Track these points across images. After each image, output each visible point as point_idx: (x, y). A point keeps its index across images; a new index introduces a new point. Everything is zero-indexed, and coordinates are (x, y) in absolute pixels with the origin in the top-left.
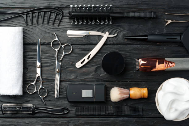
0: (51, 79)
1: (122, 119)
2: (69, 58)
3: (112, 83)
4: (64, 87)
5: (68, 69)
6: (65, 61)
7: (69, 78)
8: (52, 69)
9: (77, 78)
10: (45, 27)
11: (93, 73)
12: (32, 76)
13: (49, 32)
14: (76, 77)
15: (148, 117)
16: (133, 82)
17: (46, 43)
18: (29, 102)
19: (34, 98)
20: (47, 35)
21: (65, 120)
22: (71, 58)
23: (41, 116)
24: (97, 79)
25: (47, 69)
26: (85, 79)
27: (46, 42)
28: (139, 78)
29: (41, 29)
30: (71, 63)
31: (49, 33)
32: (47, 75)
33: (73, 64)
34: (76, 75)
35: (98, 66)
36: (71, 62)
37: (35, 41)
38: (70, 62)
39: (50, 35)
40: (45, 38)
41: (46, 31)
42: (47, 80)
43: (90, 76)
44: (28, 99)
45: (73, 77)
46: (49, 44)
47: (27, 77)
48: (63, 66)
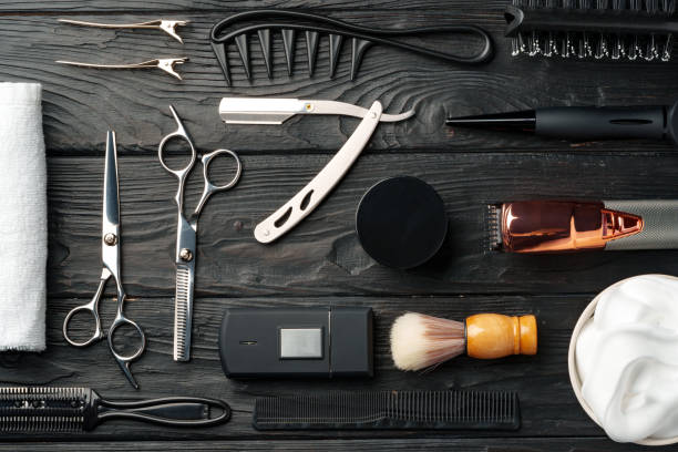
0: (161, 287)
1: (437, 442)
2: (230, 207)
3: (398, 300)
4: (209, 319)
5: (224, 249)
6: (214, 217)
7: (228, 282)
8: (161, 250)
9: (262, 282)
10: (136, 86)
11: (325, 264)
12: (87, 276)
13: (149, 103)
14: (258, 280)
15: (539, 433)
16: (481, 299)
17: (137, 149)
18: (71, 379)
19: (93, 363)
20: (141, 117)
22: (236, 207)
23: (118, 433)
24: (340, 285)
25: (143, 249)
26: (292, 285)
27: (139, 143)
28: (502, 281)
29: (120, 92)
30: (235, 224)
31: (150, 108)
32: (143, 275)
33: (245, 227)
34: (256, 272)
35: (341, 235)
36: (239, 219)
37: (96, 142)
38: (235, 220)
39: (156, 117)
40: (133, 129)
41: (140, 101)
42: (144, 293)
43: (312, 277)
44: (70, 368)
45: (244, 278)
46: (150, 154)
47: (65, 280)
48: (207, 234)
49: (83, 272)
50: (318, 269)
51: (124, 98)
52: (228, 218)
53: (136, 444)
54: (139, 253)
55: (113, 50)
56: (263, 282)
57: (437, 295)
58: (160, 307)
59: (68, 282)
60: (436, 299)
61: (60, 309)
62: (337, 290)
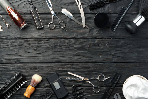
0: (61, 37)
1: (107, 63)
2: (72, 23)
3: (101, 39)
5: (72, 30)
7: (72, 36)
11: (89, 33)
14: (77, 36)
15: (125, 62)
16: (115, 39)
18: (46, 53)
19: (49, 50)
21: (70, 65)
22: (74, 23)
24: (91, 37)
26: (83, 37)
27: (57, 12)
28: (119, 36)
30: (73, 26)
31: (59, 6)
32: (57, 35)
33: (75, 27)
34: (77, 34)
35: (91, 28)
37: (49, 12)
39: (60, 7)
41: (57, 5)
42: (58, 38)
43: (86, 35)
44: (45, 51)
45: (75, 35)
46: (59, 14)
47: (44, 36)
48: (68, 28)
49: (47, 34)
50: (87, 34)
51: (54, 4)
53: (56, 64)
54: (57, 31)
56: (78, 36)
57: (107, 38)
58: (61, 40)
59: (45, 36)
60: (107, 39)
61: (43, 40)
62: (91, 38)
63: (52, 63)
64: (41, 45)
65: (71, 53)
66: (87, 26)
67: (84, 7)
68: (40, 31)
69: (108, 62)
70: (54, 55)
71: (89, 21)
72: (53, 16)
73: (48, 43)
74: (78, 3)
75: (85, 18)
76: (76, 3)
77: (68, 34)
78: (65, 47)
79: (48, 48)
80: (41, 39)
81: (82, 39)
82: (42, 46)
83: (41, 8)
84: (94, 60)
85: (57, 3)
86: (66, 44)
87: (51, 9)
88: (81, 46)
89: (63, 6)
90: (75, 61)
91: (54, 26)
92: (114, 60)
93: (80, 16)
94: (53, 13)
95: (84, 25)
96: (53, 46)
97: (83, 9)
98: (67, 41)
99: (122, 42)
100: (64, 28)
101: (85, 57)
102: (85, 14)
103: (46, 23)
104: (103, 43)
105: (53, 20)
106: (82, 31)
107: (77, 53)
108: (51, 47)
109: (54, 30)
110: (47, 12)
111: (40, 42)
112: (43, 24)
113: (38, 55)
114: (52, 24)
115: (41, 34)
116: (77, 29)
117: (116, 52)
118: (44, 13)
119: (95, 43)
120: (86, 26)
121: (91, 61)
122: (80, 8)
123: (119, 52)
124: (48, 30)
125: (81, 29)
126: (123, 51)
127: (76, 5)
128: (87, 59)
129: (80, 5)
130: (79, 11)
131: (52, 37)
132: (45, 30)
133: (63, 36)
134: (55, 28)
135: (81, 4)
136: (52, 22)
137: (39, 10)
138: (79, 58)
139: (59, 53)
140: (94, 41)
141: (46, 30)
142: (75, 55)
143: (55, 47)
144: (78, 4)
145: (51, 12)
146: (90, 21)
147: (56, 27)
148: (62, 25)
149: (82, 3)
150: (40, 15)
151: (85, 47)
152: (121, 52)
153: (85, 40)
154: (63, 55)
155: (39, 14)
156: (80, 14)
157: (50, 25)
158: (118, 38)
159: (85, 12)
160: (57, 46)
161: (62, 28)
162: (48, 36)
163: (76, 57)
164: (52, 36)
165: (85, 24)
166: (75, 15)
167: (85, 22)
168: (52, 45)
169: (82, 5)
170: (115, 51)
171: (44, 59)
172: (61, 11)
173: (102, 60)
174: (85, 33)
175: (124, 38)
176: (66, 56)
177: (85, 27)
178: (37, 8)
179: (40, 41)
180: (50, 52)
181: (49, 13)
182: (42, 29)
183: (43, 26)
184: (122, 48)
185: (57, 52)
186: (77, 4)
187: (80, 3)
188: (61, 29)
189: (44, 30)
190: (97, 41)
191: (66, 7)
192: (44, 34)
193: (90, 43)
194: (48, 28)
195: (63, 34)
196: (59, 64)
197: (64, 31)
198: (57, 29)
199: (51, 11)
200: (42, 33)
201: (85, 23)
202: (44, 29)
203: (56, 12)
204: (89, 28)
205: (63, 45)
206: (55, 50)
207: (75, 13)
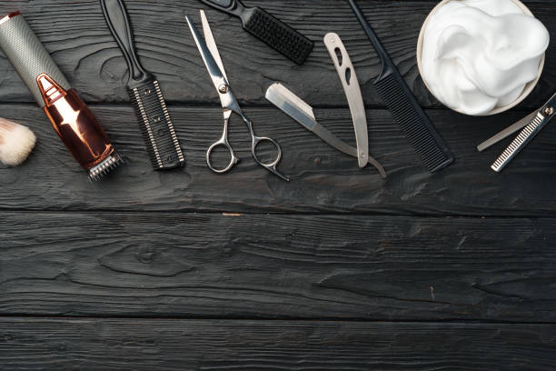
0: (259, 206)
1: (462, 325)
2: (313, 148)
3: (435, 220)
5: (308, 178)
6: (301, 154)
7: (310, 203)
9: (334, 205)
10: (244, 54)
11: (382, 191)
13: (252, 68)
14: (332, 202)
15: (539, 320)
16: (498, 220)
17: (243, 102)
18: (191, 273)
19: (206, 261)
20: (248, 78)
21: (298, 328)
22: (317, 147)
24: (393, 207)
27: (245, 98)
28: (514, 207)
29: (231, 59)
30: (316, 160)
31: (254, 71)
32: (246, 196)
33: (323, 162)
34: (331, 196)
35: (395, 170)
36: (319, 157)
37: (212, 96)
38: (316, 157)
39: (258, 78)
40: (241, 87)
41: (246, 66)
42: (246, 209)
43: (373, 200)
44: (190, 264)
45: (321, 200)
46: (254, 105)
47: (186, 199)
48: (294, 168)
49: (200, 193)
50: (377, 195)
51: (234, 63)
52: (312, 155)
53: (239, 322)
54: (243, 180)
55: (227, 27)
56: (336, 204)
57: (466, 216)
58: (258, 221)
59: (190, 200)
60: (464, 220)
61: (185, 220)
62: (391, 211)
63: (221, 321)
64: (175, 238)
65: (305, 275)
66: (376, 159)
67: (365, 79)
68: (171, 177)
69: (467, 321)
70: (231, 286)
71: (386, 140)
72: (227, 114)
73: (203, 232)
74: (340, 58)
75: (368, 125)
76: (330, 58)
77: (291, 194)
78: (279, 249)
79: (203, 255)
80: (175, 211)
81: (352, 218)
82: (175, 246)
83: (176, 79)
84: (404, 311)
85: (246, 59)
86: (284, 239)
87: (219, 82)
88: (347, 247)
89: (271, 72)
90: (319, 313)
91: (233, 157)
92: (489, 313)
93: (347, 117)
94: (226, 99)
95: (362, 155)
96: (225, 247)
97: (361, 86)
98: (287, 223)
99: (530, 233)
100: (277, 165)
101: (364, 298)
102: (367, 107)
103: (199, 145)
104: (444, 238)
105: (228, 133)
106: (354, 180)
107: (328, 276)
108: (216, 248)
109: (229, 177)
110: (202, 97)
111: (167, 228)
112: (185, 147)
113: (160, 285)
114: (223, 150)
115: (176, 191)
116: (333, 173)
117: (501, 278)
118: (188, 99)
119: (412, 235)
120: (373, 162)
121: (390, 314)
122: (348, 84)
123: (514, 276)
124: (205, 176)
125: (350, 173)
126: (531, 273)
127: (331, 68)
128: (375, 303)
129: (348, 70)
130: (344, 95)
131: (223, 204)
132: (192, 173)
133: (269, 201)
134: (234, 165)
135: (353, 63)
136: (222, 141)
137: (166, 87)
138: (336, 301)
139: (253, 275)
140: (407, 228)
141: (198, 175)
142: (321, 286)
143: (234, 251)
144: (340, 64)
145: (218, 97)
146: (391, 140)
147: (239, 162)
148: (268, 156)
149: (356, 60)
150: (171, 109)
151: (364, 254)
152: (523, 276)
153: (368, 221)
154: (265, 285)
155: (168, 103)
156: (347, 107)
157: (213, 155)
158: (513, 217)
159: (369, 102)
160: (244, 244)
161: (266, 169)
162: (205, 200)
163: (325, 297)
164: (221, 201)
165: (370, 154)
166: (326, 113)
167: (369, 141)
168: (224, 242)
169: (355, 68)
170: (498, 272)
171: (184, 301)
172: (261, 94)
173: (439, 312)
174: (365, 193)
175: (536, 217)
176: (282, 290)
177: (368, 164)
178: (160, 78)
179: (170, 222)
180: (213, 272)
181: (213, 103)
182: (180, 168)
183: (184, 157)
184: (527, 260)
185: (241, 270)
186: (333, 64)
187: (347, 62)
188: (262, 173)
189: (189, 175)
190: (418, 228)
191: (286, 75)
192: (185, 190)
193: (386, 235)
194: (203, 167)
195: (269, 194)
196: (251, 322)
197: (276, 180)
198: (245, 170)
199: (221, 95)
200: (179, 190)
201: (370, 147)
202: (187, 170)
203: (240, 96)
204: (385, 169)
205: (267, 243)
206: (235, 261)
207: (324, 103)
